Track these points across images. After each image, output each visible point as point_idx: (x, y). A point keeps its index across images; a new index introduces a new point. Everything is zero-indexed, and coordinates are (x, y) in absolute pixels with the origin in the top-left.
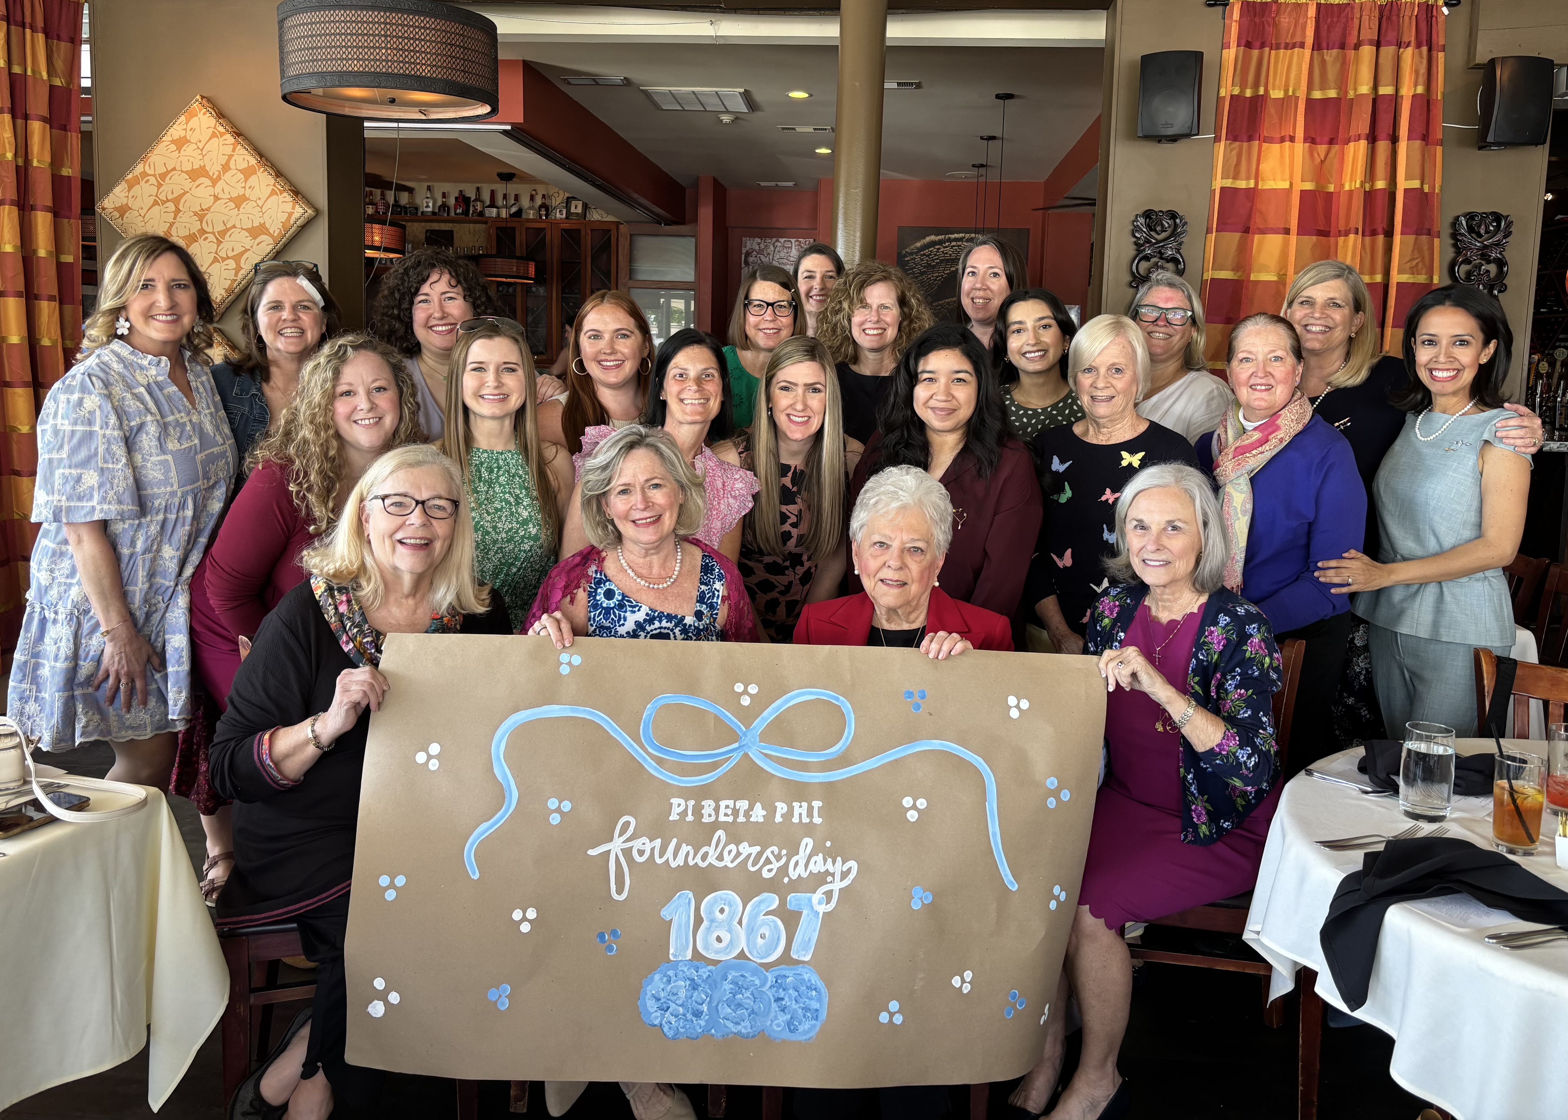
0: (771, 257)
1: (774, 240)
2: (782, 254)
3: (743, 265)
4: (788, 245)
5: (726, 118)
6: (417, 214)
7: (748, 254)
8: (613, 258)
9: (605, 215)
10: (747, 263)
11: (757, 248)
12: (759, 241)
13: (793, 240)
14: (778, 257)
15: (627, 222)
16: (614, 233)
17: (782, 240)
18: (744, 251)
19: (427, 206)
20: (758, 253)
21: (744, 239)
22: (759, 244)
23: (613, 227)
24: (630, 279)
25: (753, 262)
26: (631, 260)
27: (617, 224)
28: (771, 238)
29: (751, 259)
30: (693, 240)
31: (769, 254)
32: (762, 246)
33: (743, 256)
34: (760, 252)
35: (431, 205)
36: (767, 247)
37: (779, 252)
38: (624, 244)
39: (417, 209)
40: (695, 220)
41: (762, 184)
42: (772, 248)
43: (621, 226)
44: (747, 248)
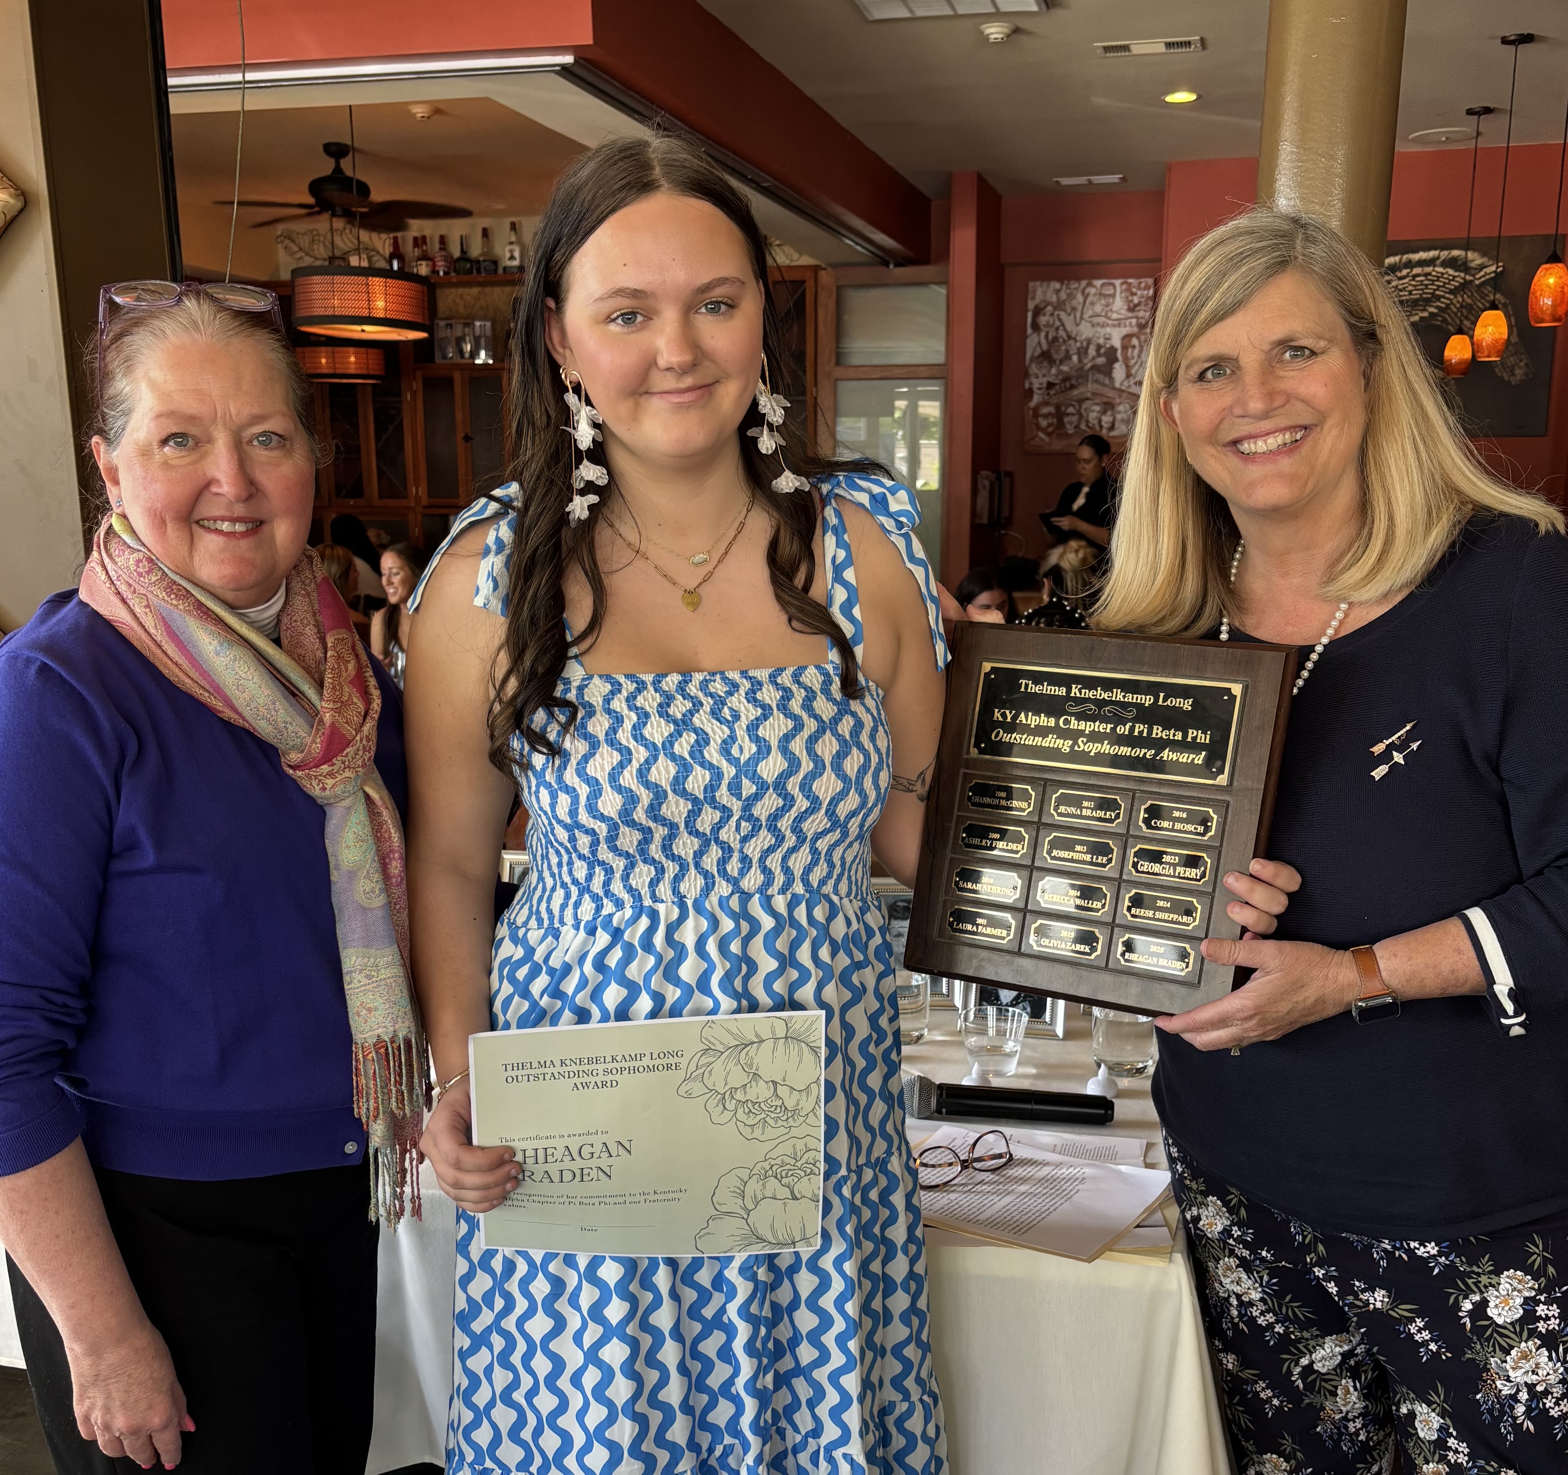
0: (1078, 314)
1: (1084, 283)
2: (1098, 308)
3: (1029, 331)
4: (1109, 291)
5: (995, 31)
6: (496, 271)
7: (1038, 311)
8: (810, 329)
9: (795, 256)
10: (1036, 327)
11: (1054, 299)
12: (1057, 285)
13: (1118, 282)
14: (1090, 313)
15: (834, 266)
16: (810, 285)
17: (1098, 283)
18: (1031, 305)
19: (512, 258)
20: (1055, 309)
21: (1031, 284)
22: (1058, 292)
23: (808, 275)
24: (838, 363)
25: (1047, 325)
26: (839, 332)
27: (816, 269)
28: (1078, 279)
29: (1043, 320)
30: (943, 291)
31: (1074, 309)
32: (1063, 295)
33: (1030, 315)
34: (1060, 306)
35: (517, 254)
36: (1071, 296)
37: (1092, 304)
38: (826, 302)
39: (495, 263)
40: (944, 255)
41: (1065, 181)
42: (1080, 298)
43: (822, 274)
44: (1037, 301)
